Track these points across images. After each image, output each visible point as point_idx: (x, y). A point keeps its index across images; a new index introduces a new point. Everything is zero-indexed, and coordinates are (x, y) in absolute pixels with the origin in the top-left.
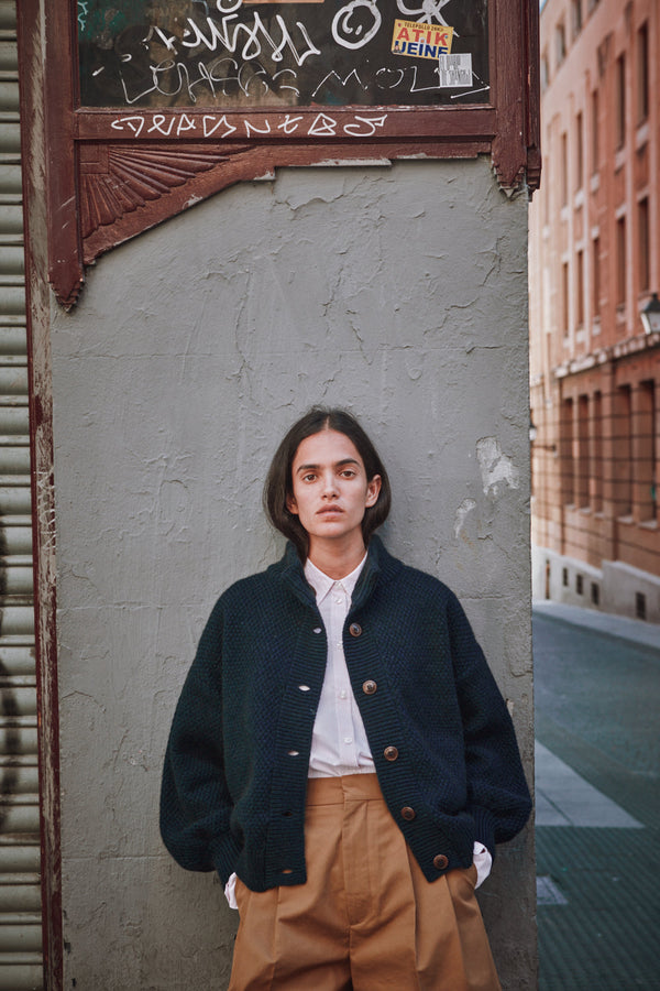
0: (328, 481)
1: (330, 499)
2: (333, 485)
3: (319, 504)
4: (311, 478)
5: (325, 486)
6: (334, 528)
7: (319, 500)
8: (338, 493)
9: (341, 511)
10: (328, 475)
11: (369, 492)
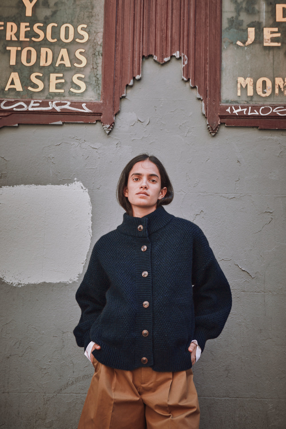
0: (144, 182)
1: (144, 189)
2: (146, 183)
3: (138, 190)
4: (137, 180)
5: (142, 183)
6: (144, 201)
7: (138, 189)
8: (147, 187)
9: (148, 195)
10: (145, 179)
11: (161, 193)
